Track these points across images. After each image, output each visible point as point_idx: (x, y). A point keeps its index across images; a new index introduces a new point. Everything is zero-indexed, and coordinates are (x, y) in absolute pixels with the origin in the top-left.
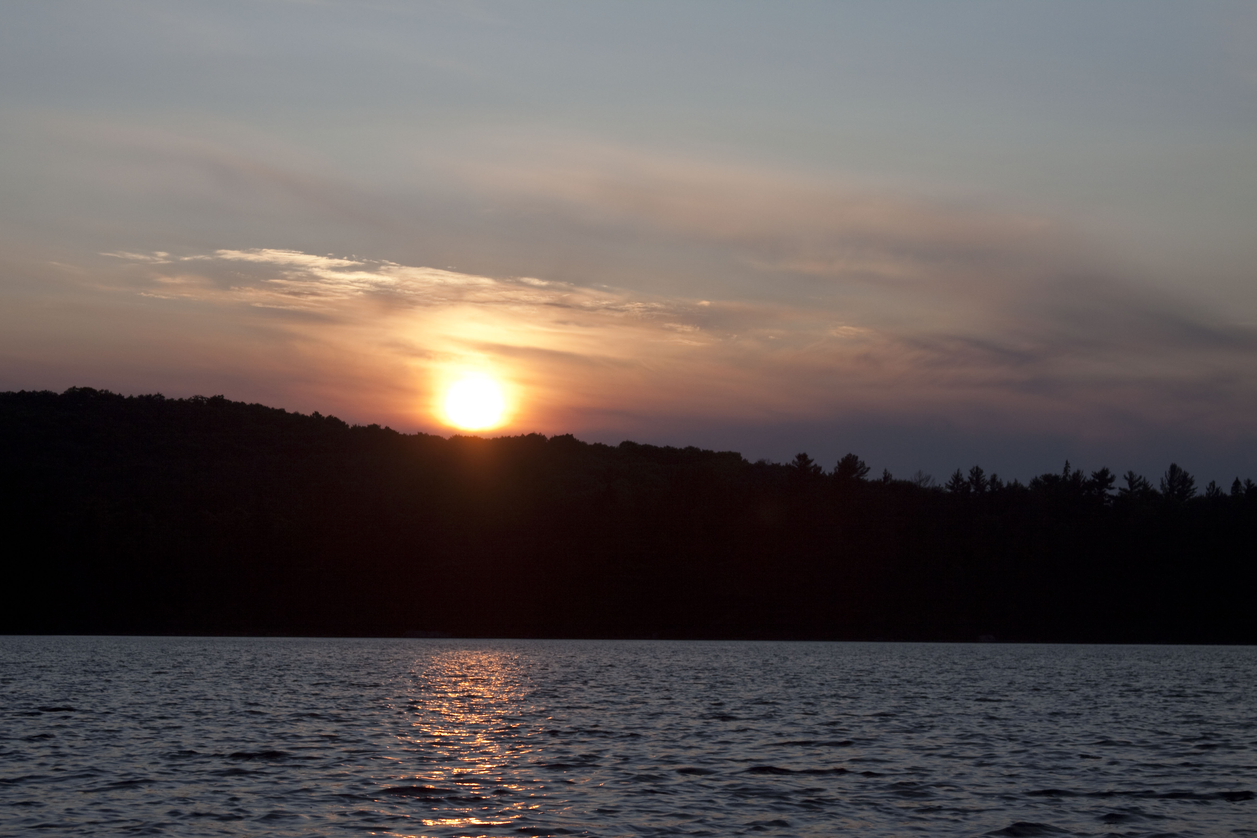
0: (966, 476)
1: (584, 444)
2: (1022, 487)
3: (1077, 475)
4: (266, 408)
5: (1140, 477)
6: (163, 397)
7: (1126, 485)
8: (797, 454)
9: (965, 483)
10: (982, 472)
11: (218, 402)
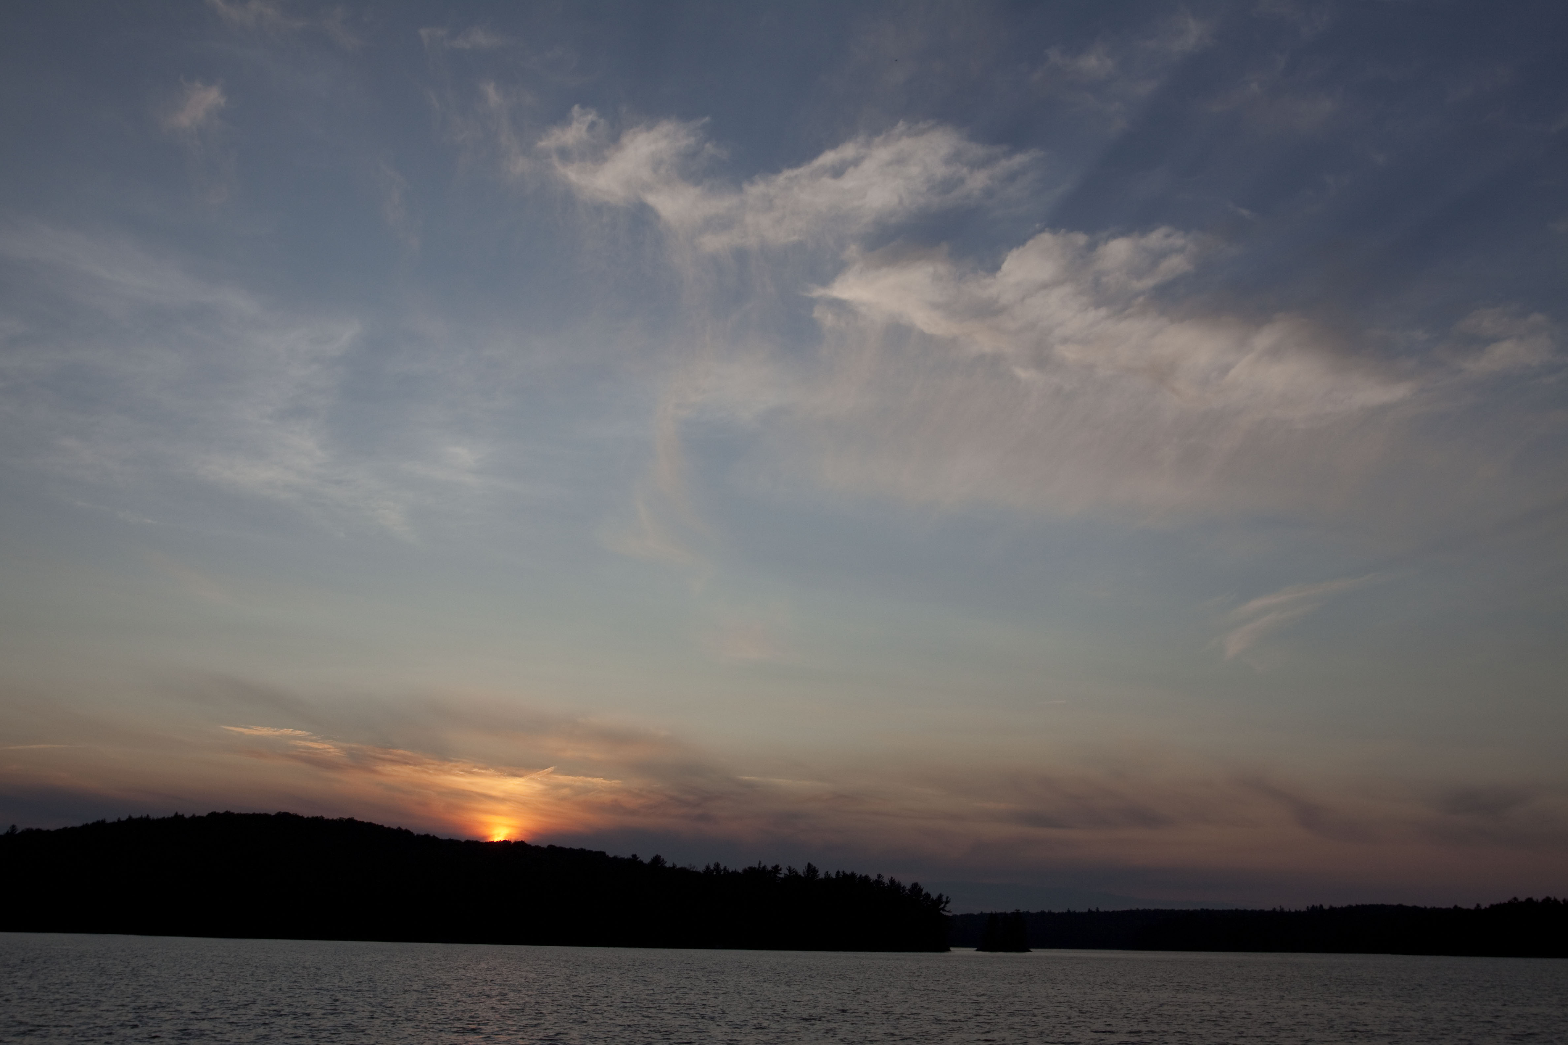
0: (712, 867)
2: (738, 872)
3: (764, 867)
4: (375, 824)
8: (632, 854)
9: (711, 870)
10: (719, 865)
11: (351, 821)
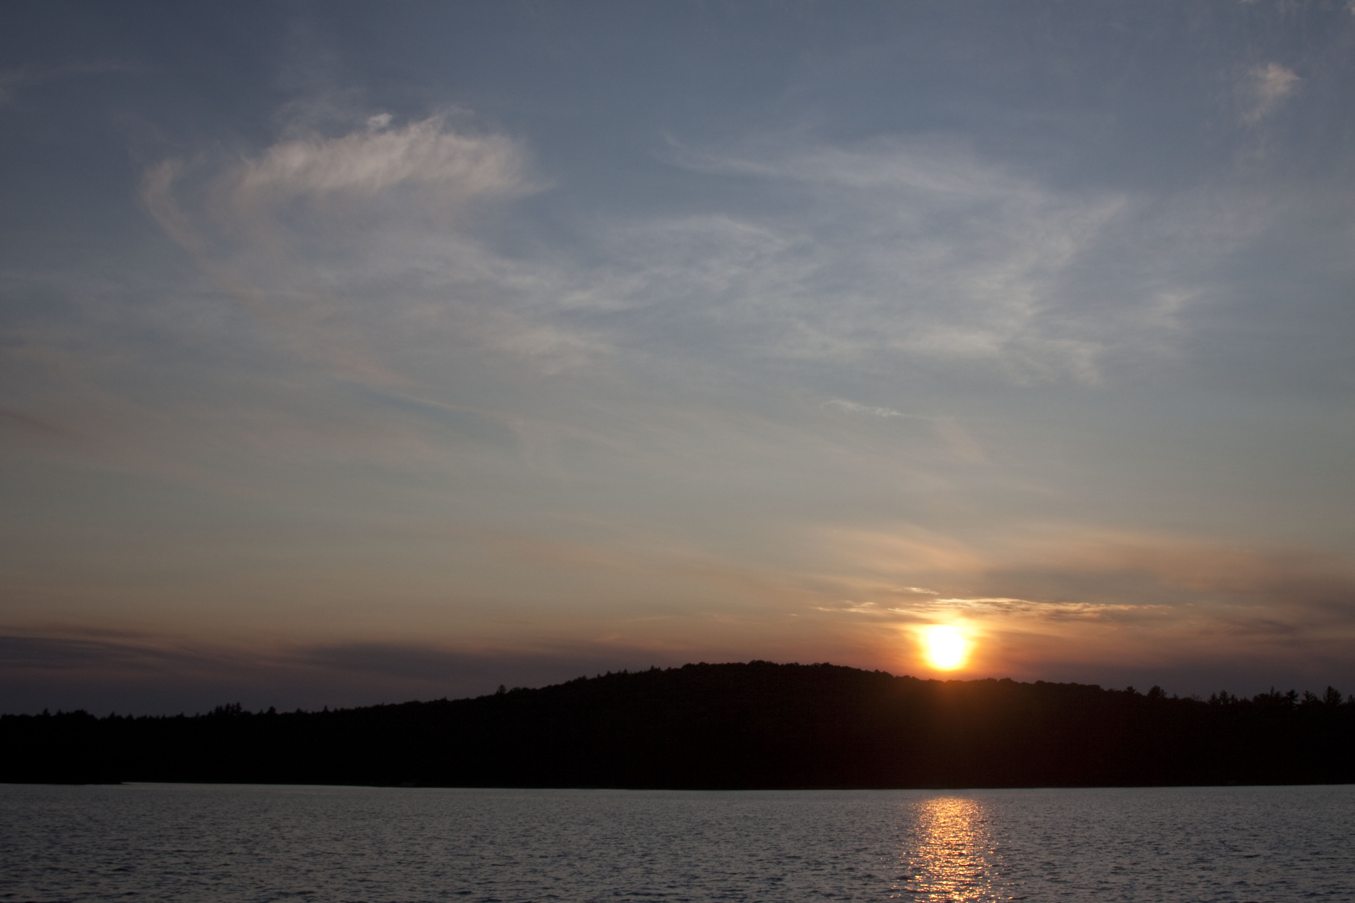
0: (1218, 696)
1: (1016, 683)
2: (1249, 701)
3: (1278, 694)
5: (1312, 694)
6: (799, 664)
7: (1304, 698)
8: (1127, 686)
9: (1218, 700)
10: (1226, 693)
11: (826, 666)
